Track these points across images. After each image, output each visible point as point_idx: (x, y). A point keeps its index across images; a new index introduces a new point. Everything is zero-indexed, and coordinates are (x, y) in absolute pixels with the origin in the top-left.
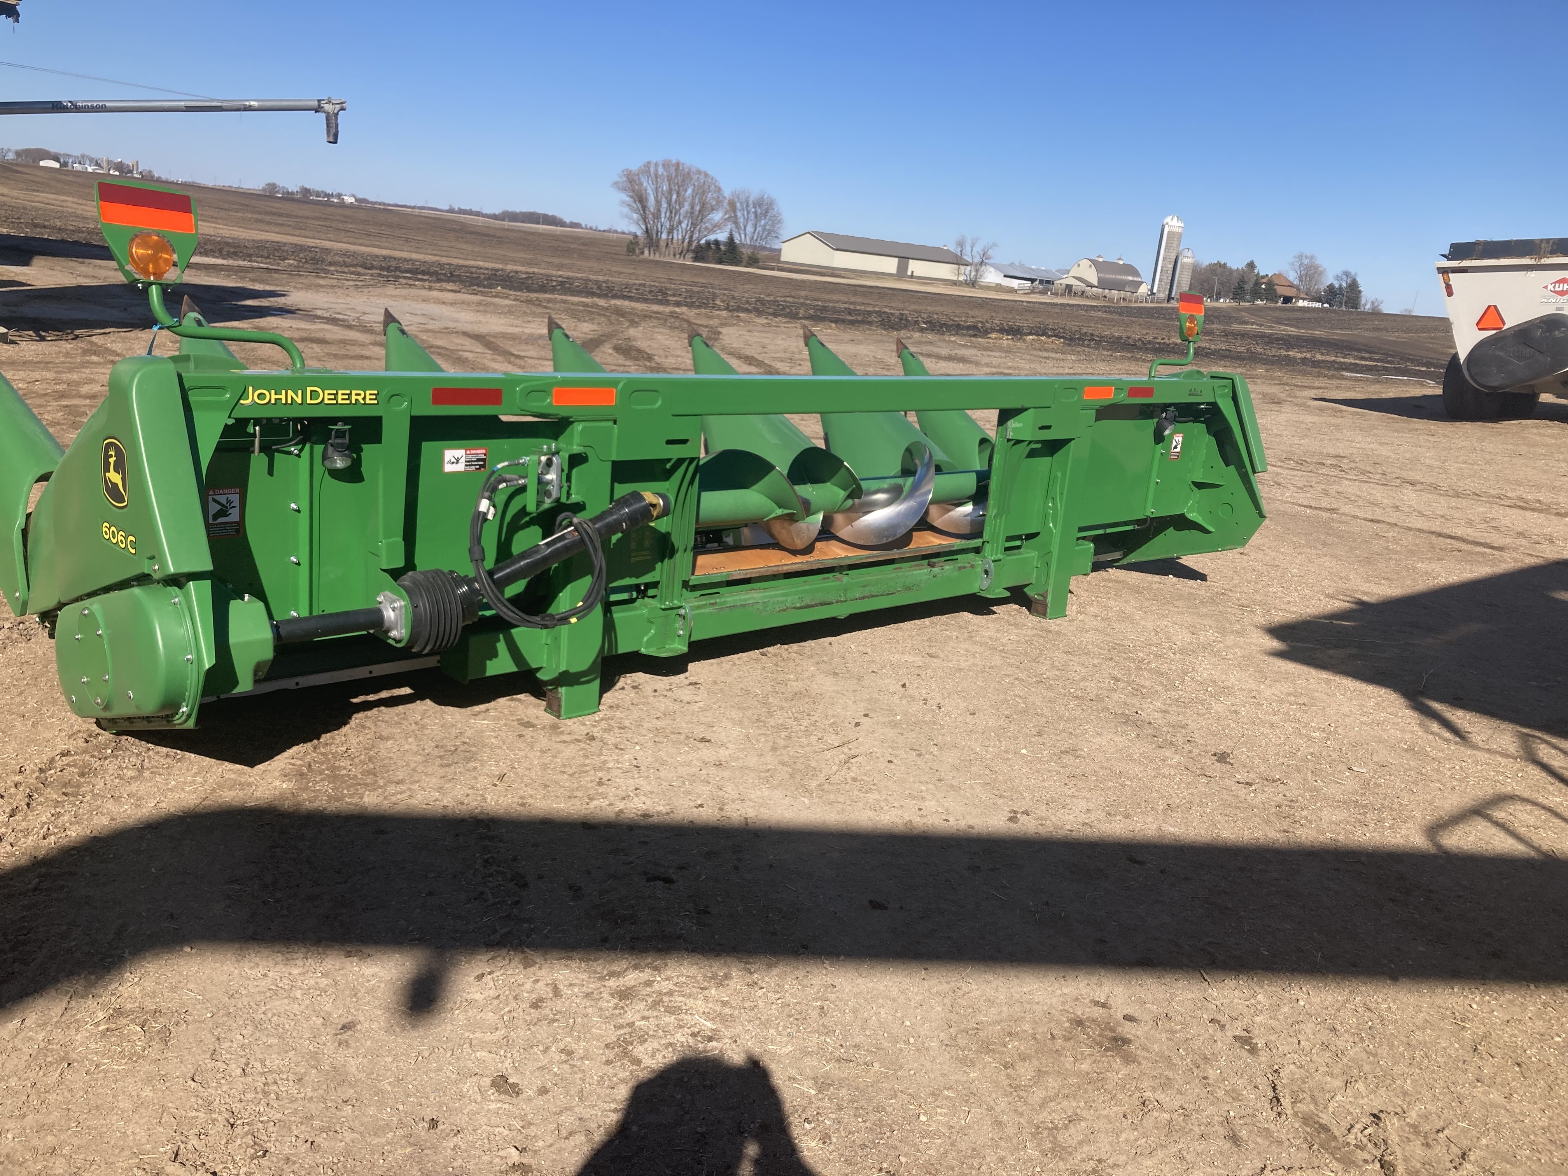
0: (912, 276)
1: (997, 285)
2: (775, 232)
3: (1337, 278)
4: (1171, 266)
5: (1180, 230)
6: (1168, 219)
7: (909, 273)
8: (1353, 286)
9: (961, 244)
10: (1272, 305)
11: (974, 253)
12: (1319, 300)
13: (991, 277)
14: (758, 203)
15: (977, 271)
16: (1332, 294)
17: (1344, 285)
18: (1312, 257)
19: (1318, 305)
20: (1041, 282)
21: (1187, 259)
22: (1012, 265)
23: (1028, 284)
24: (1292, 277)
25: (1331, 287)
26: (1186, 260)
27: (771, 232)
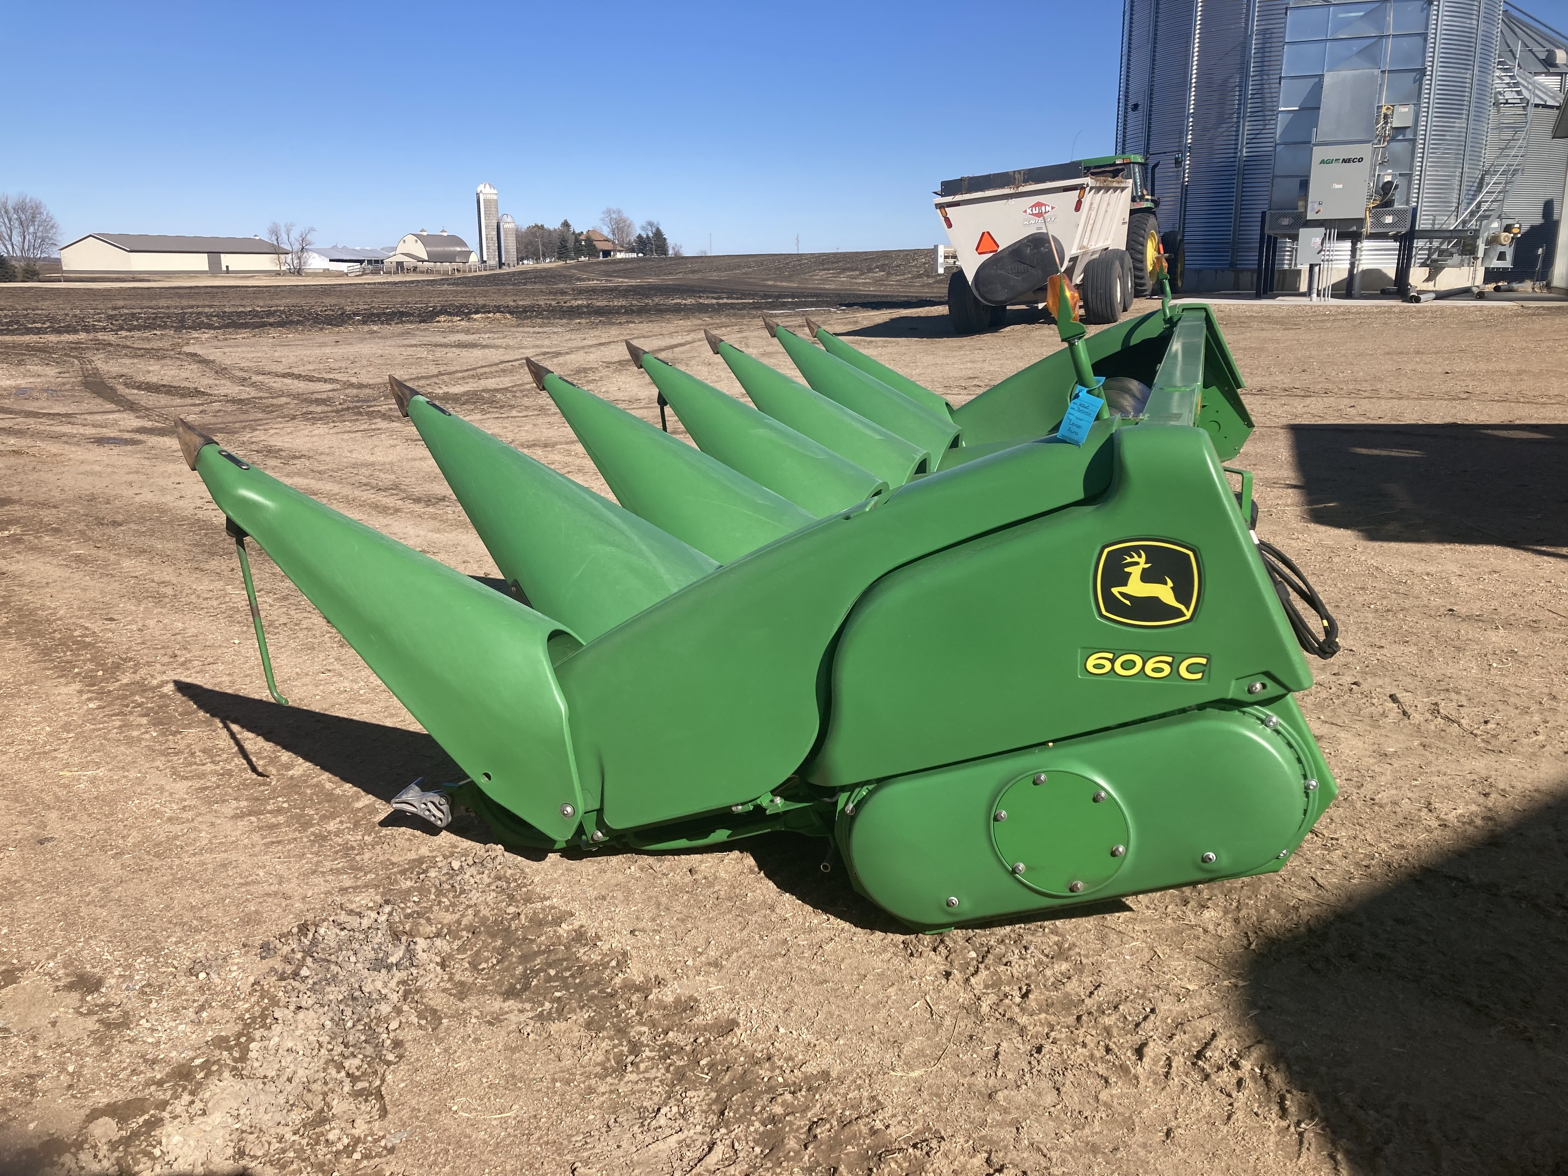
0: (228, 271)
1: (324, 270)
2: (51, 239)
3: (643, 228)
4: (495, 233)
5: (495, 197)
6: (480, 188)
7: (224, 269)
8: (658, 234)
9: (275, 232)
10: (595, 260)
11: (292, 239)
12: (632, 250)
13: (316, 262)
14: (21, 208)
15: (299, 258)
16: (642, 244)
17: (651, 235)
18: (619, 212)
19: (634, 255)
20: (370, 262)
21: (508, 225)
22: (335, 247)
23: (357, 266)
24: (606, 232)
25: (640, 236)
26: (506, 226)
27: (44, 241)
